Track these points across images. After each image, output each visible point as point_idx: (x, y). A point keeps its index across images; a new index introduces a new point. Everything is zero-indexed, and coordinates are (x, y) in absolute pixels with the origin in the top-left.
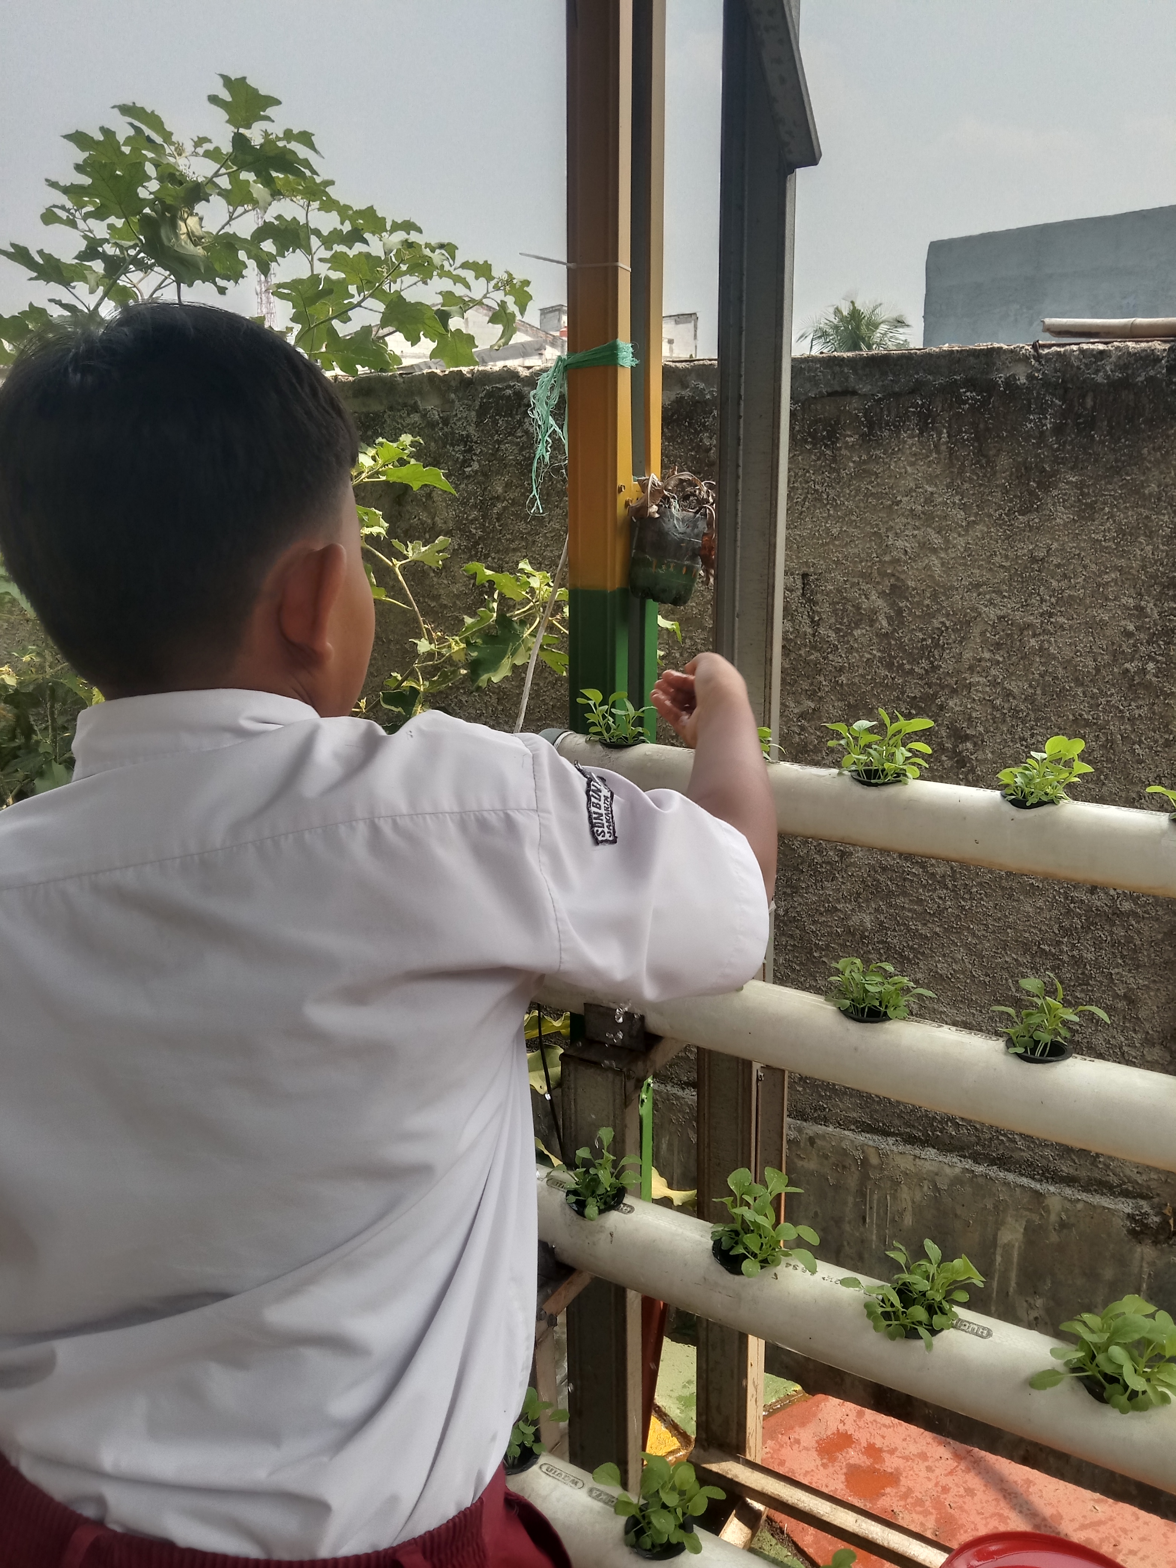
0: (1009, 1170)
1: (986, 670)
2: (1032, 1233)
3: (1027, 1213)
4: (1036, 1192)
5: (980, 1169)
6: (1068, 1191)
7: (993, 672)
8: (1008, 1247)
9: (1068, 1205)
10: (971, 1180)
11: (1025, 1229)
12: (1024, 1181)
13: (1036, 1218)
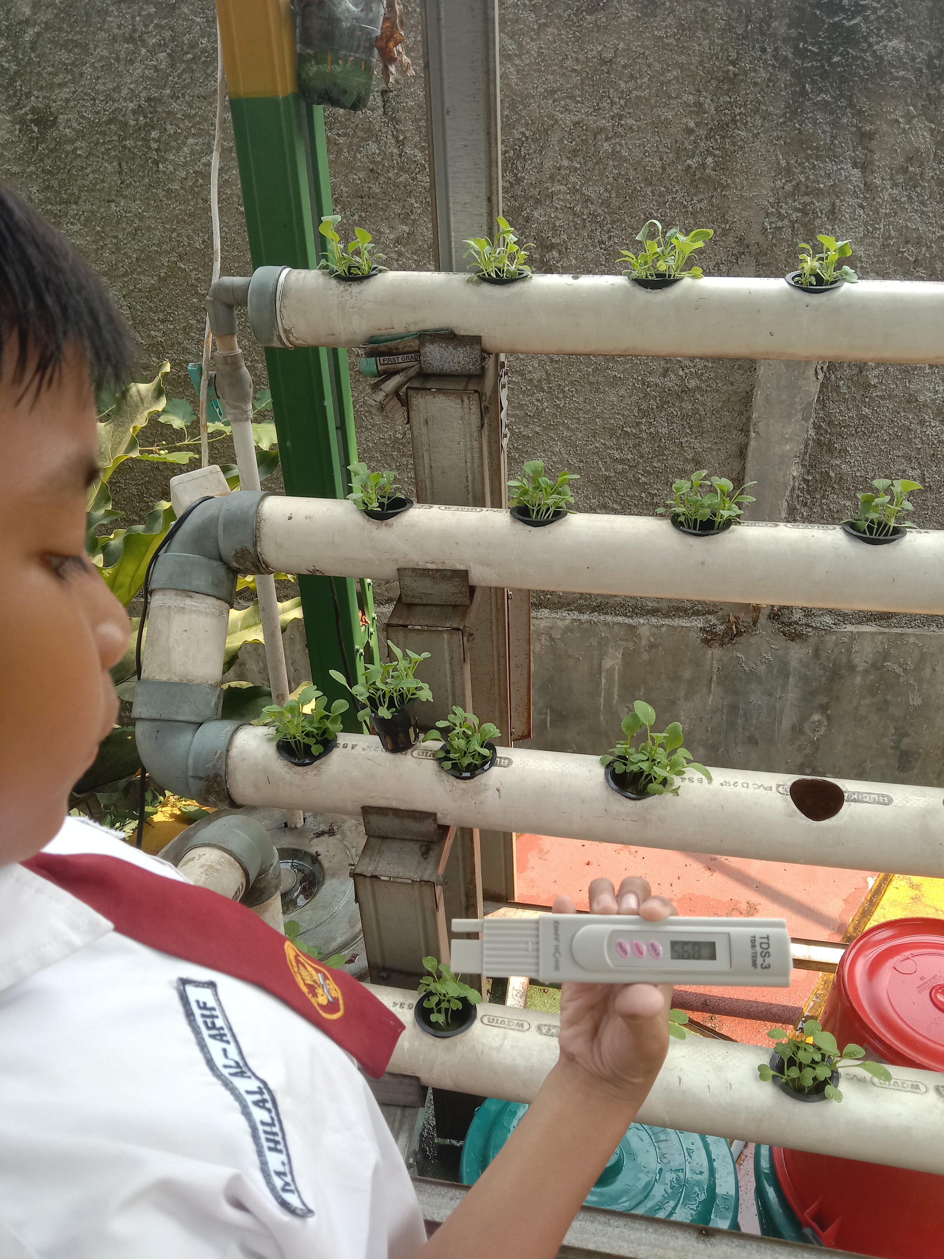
0: (606, 614)
1: (566, 178)
2: (628, 657)
3: (624, 643)
4: (630, 625)
5: (585, 617)
6: (654, 620)
7: (572, 179)
8: (611, 671)
9: (655, 630)
10: (579, 626)
11: (622, 655)
12: (620, 619)
13: (631, 645)
